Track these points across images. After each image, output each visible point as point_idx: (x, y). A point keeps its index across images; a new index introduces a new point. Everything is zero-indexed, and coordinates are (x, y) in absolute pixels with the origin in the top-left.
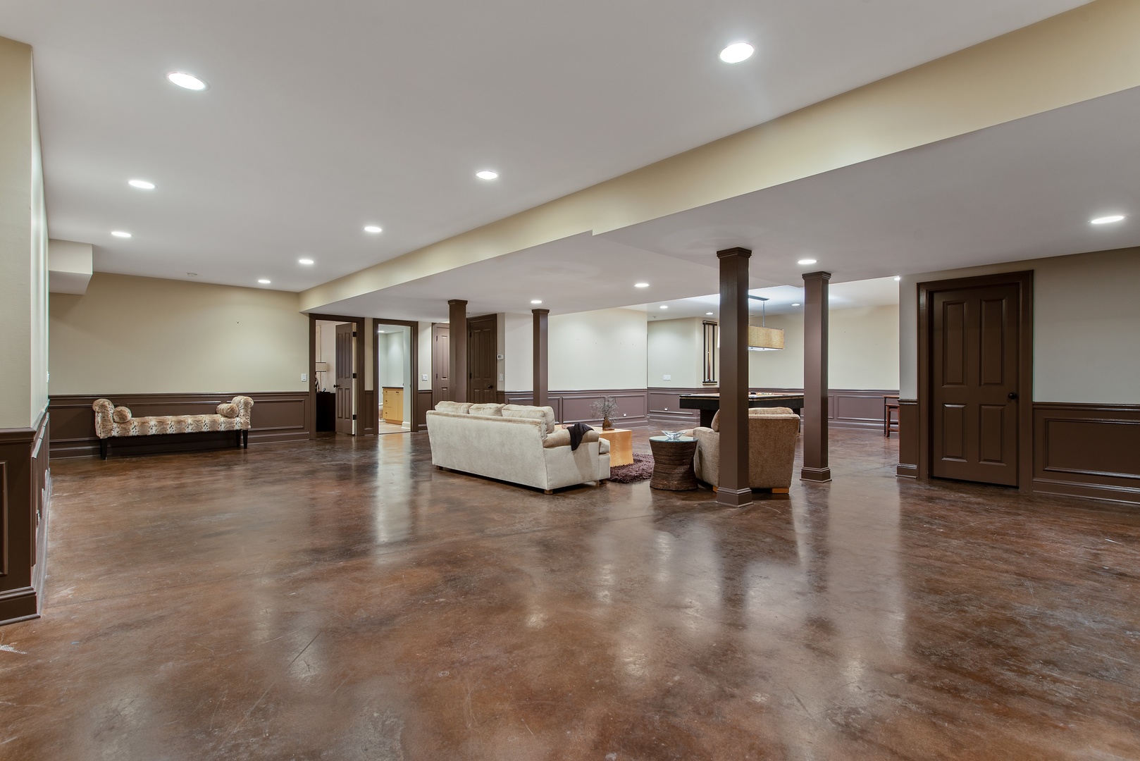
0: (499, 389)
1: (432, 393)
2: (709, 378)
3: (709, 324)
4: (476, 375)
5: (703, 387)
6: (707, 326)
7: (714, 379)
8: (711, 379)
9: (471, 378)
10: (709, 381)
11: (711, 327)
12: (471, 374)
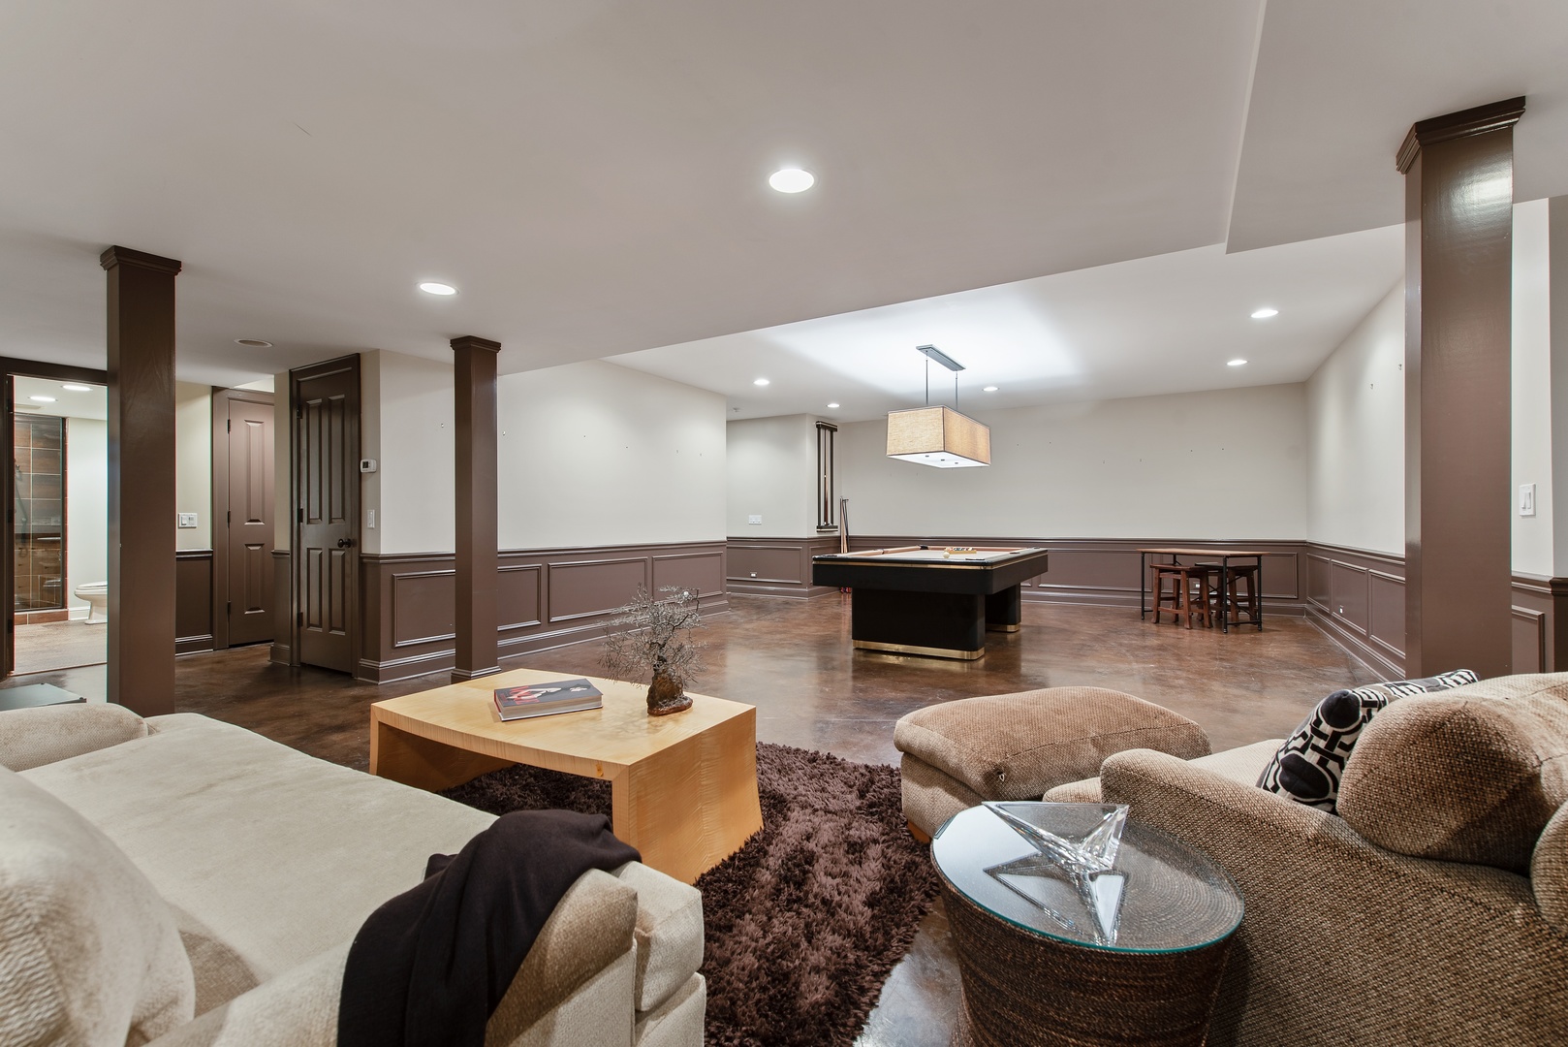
0: (368, 549)
1: (211, 558)
2: (826, 520)
3: (825, 428)
4: (314, 514)
5: (816, 535)
6: (822, 431)
7: (832, 522)
8: (829, 521)
9: (300, 520)
10: (827, 526)
11: (828, 433)
12: (300, 512)
